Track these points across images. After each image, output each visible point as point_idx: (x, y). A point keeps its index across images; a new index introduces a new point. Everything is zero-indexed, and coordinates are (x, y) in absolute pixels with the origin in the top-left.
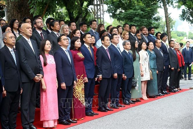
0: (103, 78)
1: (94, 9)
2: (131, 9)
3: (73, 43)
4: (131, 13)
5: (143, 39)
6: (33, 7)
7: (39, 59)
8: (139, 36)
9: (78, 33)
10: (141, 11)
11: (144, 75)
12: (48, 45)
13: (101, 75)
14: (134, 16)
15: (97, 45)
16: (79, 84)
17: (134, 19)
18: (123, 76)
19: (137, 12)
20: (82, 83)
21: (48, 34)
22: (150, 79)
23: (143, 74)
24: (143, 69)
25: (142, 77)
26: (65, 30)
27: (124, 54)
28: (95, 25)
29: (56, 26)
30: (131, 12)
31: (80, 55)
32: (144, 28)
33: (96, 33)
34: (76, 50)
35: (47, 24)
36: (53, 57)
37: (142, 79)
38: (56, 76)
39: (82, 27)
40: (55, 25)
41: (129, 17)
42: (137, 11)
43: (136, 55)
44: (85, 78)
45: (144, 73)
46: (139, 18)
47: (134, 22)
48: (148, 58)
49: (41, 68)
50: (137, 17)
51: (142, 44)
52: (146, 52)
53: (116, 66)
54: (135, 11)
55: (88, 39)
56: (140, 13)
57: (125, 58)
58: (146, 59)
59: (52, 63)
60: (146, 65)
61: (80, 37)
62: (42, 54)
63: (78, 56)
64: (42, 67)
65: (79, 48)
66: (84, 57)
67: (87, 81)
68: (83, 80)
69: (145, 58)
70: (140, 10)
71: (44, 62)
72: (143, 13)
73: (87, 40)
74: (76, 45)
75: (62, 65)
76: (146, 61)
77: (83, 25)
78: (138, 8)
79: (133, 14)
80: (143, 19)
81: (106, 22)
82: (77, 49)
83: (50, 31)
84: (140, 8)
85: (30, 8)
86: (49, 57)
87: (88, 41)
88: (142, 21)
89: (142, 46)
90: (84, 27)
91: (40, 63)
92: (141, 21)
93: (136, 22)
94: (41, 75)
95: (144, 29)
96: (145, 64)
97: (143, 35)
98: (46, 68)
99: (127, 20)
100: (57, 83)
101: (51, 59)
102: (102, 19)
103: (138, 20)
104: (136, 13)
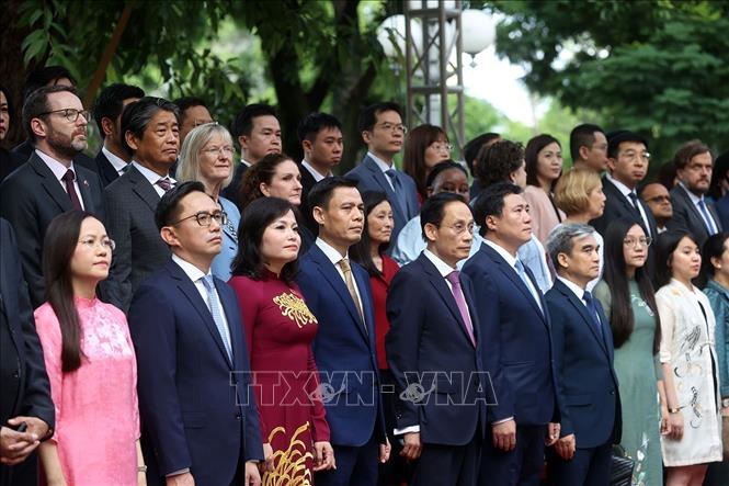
0: (425, 446)
1: (408, 38)
2: (644, 40)
3: (251, 233)
4: (644, 66)
5: (686, 215)
6: (40, 24)
7: (30, 327)
8: (660, 198)
9: (288, 178)
10: (701, 52)
11: (687, 433)
12: (93, 248)
13: (416, 428)
14: (659, 81)
15: (398, 252)
16: (282, 478)
17: (663, 99)
18: (554, 437)
19: (680, 55)
20: (301, 472)
21: (110, 182)
22: (724, 454)
23: (677, 423)
24: (679, 395)
25: (675, 445)
26: (213, 156)
27: (561, 302)
28: (391, 130)
29: (155, 136)
30: (645, 60)
31: (294, 307)
32: (699, 152)
33: (396, 181)
34: (266, 276)
35: (104, 123)
36: (121, 315)
37: (675, 453)
38: (138, 434)
39: (313, 140)
40: (149, 132)
41: (628, 90)
42: (680, 50)
43: (630, 311)
44: (319, 445)
45: (685, 418)
46: (687, 93)
47: (660, 113)
48: (712, 330)
49: (38, 383)
50: (677, 87)
51: (674, 246)
52: (700, 296)
53: (511, 377)
54: (665, 54)
55: (342, 213)
56: (696, 64)
57: (569, 331)
58: (695, 336)
59: (116, 355)
60: (695, 370)
61: (297, 200)
62: (58, 300)
63: (277, 309)
64: (45, 375)
65: (290, 266)
66: (313, 319)
67: (331, 461)
68: (304, 459)
69: (689, 331)
70: (697, 47)
71: (64, 345)
72: (716, 62)
73: (337, 220)
74: (267, 249)
75: (180, 365)
76: (697, 348)
77: (317, 131)
78: (682, 37)
79: (653, 67)
80: (715, 101)
81: (505, 118)
82: (275, 269)
83: (119, 164)
84: (697, 33)
85: (21, 24)
86: (98, 319)
87: (338, 227)
88: (705, 114)
89: (672, 259)
90: (325, 145)
91: (30, 353)
92: (703, 110)
93: (671, 118)
94: (36, 425)
95: (699, 159)
96: (690, 366)
97: (691, 196)
98: (74, 384)
99: (618, 107)
100: (142, 476)
101: (105, 331)
102: (452, 99)
103: (686, 103)
104: (671, 62)
